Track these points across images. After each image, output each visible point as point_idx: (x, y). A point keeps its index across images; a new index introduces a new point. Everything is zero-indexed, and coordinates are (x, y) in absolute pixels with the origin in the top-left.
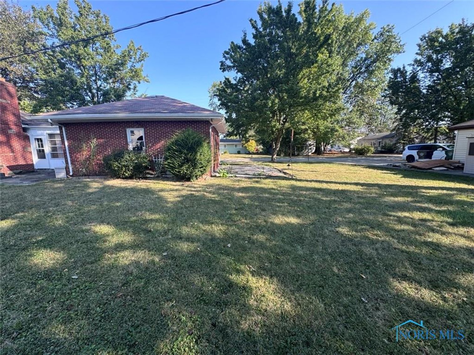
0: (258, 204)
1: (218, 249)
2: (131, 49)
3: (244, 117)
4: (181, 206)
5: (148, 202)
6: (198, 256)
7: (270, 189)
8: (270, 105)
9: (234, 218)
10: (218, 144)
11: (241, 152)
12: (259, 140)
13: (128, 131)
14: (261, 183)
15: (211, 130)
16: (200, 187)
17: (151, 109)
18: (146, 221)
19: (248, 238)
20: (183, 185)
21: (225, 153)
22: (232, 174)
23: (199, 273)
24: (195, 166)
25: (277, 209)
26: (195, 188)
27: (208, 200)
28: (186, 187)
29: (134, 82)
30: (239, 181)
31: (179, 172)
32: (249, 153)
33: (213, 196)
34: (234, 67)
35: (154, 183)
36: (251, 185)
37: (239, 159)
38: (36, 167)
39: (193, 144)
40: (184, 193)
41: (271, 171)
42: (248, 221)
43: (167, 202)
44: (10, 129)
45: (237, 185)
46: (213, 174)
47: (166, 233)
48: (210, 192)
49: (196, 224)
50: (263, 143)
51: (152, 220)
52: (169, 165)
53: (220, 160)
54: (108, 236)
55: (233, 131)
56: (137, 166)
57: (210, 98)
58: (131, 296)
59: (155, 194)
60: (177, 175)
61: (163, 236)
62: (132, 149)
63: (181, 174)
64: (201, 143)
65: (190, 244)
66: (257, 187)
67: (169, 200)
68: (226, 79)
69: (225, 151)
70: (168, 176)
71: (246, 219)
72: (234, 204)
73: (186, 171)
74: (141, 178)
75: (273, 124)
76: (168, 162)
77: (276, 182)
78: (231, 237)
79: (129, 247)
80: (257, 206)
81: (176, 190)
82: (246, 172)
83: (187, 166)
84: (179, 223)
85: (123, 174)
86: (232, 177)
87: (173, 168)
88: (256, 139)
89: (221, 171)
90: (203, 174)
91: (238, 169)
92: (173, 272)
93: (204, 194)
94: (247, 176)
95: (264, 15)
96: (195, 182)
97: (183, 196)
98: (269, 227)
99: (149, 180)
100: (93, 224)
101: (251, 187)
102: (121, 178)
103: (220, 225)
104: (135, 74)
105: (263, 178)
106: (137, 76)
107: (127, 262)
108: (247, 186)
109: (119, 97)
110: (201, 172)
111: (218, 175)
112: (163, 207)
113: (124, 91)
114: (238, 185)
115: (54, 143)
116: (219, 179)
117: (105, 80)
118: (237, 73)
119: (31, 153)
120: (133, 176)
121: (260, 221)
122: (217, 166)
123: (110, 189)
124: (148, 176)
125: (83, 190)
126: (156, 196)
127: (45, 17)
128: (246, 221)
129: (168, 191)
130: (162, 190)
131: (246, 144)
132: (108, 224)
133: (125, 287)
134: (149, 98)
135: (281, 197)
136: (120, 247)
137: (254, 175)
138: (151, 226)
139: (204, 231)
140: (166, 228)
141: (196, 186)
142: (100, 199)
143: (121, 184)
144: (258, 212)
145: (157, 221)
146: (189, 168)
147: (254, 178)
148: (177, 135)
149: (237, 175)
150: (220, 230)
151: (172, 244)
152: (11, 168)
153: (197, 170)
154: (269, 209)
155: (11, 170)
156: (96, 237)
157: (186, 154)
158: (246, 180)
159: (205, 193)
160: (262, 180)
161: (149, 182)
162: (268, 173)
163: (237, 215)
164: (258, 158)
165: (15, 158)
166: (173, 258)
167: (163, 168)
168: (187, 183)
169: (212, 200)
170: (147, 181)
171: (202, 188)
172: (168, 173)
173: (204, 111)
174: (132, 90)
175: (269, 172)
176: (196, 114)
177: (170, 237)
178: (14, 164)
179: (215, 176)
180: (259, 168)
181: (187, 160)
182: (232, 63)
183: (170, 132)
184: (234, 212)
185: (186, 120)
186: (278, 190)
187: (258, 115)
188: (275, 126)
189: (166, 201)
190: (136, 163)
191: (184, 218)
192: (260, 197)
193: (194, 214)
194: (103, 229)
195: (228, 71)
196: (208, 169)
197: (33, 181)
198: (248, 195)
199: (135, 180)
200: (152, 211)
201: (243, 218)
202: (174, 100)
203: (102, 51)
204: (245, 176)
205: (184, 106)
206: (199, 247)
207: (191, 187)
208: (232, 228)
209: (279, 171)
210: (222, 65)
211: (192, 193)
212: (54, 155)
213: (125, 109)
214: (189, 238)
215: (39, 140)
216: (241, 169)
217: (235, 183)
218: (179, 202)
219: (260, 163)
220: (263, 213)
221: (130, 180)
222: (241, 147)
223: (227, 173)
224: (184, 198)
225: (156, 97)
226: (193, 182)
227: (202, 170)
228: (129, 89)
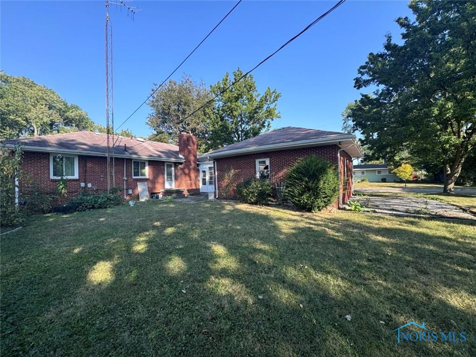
0: (411, 259)
1: (329, 317)
2: (268, 94)
3: (389, 135)
4: (295, 240)
5: (264, 229)
6: (299, 316)
7: (439, 237)
8: (436, 112)
9: (364, 273)
10: (351, 171)
11: (387, 180)
12: (418, 163)
13: (257, 161)
14: (421, 227)
15: (339, 154)
16: (322, 221)
17: (277, 140)
18: (256, 251)
19: (387, 316)
20: (302, 215)
21: (363, 181)
22: (369, 208)
23: (293, 345)
24: (317, 196)
25: (457, 278)
26: (315, 220)
27: (329, 238)
28: (306, 218)
29: (268, 120)
30: (379, 218)
31: (299, 201)
32: (401, 181)
33: (337, 234)
34: (373, 80)
35: (274, 211)
36: (400, 227)
37: (384, 188)
38: (201, 191)
39: (316, 171)
40: (302, 225)
41: (442, 208)
42: (389, 286)
43: (281, 233)
44: (191, 165)
45: (375, 224)
46: (341, 206)
47: (270, 269)
48: (333, 229)
49: (306, 267)
50: (427, 167)
51: (260, 251)
52: (288, 193)
53: (353, 190)
54: (220, 257)
55: (373, 154)
56: (261, 193)
57: (343, 121)
58: (213, 338)
59: (272, 222)
60: (297, 205)
61: (266, 273)
62: (259, 178)
63: (301, 203)
64: (325, 170)
65: (291, 294)
66: (412, 232)
67: (283, 231)
68: (363, 96)
69: (363, 179)
70: (289, 204)
71: (385, 280)
72: (367, 252)
73: (306, 201)
74: (264, 204)
75: (444, 138)
76: (288, 190)
77: (451, 227)
78: (355, 303)
79: (232, 275)
80: (409, 262)
81: (294, 221)
82: (392, 207)
83: (308, 195)
84: (286, 260)
85: (250, 200)
86: (368, 212)
87: (293, 197)
88: (414, 162)
89: (352, 203)
90: (327, 205)
91: (379, 201)
92: (262, 327)
93: (325, 230)
94: (394, 212)
95: (421, 6)
96: (317, 214)
97: (299, 229)
98: (434, 309)
99: (271, 207)
100: (214, 243)
101: (400, 230)
102: (248, 203)
103: (340, 279)
104: (270, 113)
105: (425, 219)
106: (271, 115)
107: (224, 292)
108: (392, 227)
109: (256, 134)
110: (325, 202)
111: (348, 208)
112: (275, 238)
113: (260, 129)
114: (377, 224)
115: (211, 174)
116: (349, 213)
117: (247, 123)
118: (378, 85)
119: (199, 181)
120: (257, 202)
121: (413, 291)
122: (349, 197)
123: (237, 212)
124: (270, 203)
125: (219, 211)
126: (273, 224)
127: (216, 90)
128: (384, 284)
129: (285, 220)
130: (280, 219)
131: (396, 170)
132: (225, 245)
133: (212, 323)
134: (277, 130)
135: (465, 255)
136: (224, 273)
137: (407, 212)
138: (258, 257)
139: (315, 281)
140: (272, 264)
141: (317, 218)
142: (228, 220)
143: (247, 208)
144: (410, 273)
145: (265, 252)
146: (310, 197)
147: (407, 216)
148: (299, 162)
149: (377, 210)
150: (339, 286)
151: (271, 287)
152: (189, 191)
153: (319, 200)
154: (435, 274)
155: (188, 192)
156: (212, 256)
157: (307, 182)
158: (391, 218)
159: (327, 229)
160: (423, 222)
161: (269, 209)
162: (435, 211)
163: (370, 269)
164: (417, 188)
165: (191, 184)
166: (267, 306)
167: (284, 196)
168: (308, 214)
169: (334, 239)
170: (268, 207)
171: (324, 222)
172: (288, 201)
173: (331, 135)
174: (266, 127)
175: (438, 210)
176: (320, 139)
177: (272, 276)
178: (190, 188)
179: (344, 209)
180: (418, 203)
181: (308, 189)
182: (370, 76)
183: (292, 160)
184: (366, 263)
185: (310, 147)
186: (457, 242)
187: (413, 129)
188: (447, 142)
189: (280, 231)
190: (260, 190)
191: (295, 256)
192: (417, 248)
193: (306, 254)
194: (219, 249)
195: (365, 86)
196: (334, 200)
197: (196, 201)
198: (392, 241)
199: (259, 206)
200: (264, 240)
201: (380, 277)
202: (299, 129)
203: (247, 101)
204: (391, 212)
205: (309, 133)
206: (302, 302)
207: (311, 219)
208: (359, 289)
209: (461, 208)
210: (356, 83)
211: (311, 226)
212: (211, 183)
213: (256, 143)
214: (293, 285)
215: (204, 172)
216: (385, 202)
217: (371, 221)
218: (293, 234)
219: (419, 195)
220: (423, 278)
221: (254, 206)
222: (387, 173)
223: (362, 207)
224: (300, 231)
225: (283, 128)
226: (315, 214)
227: (326, 201)
228: (264, 126)
